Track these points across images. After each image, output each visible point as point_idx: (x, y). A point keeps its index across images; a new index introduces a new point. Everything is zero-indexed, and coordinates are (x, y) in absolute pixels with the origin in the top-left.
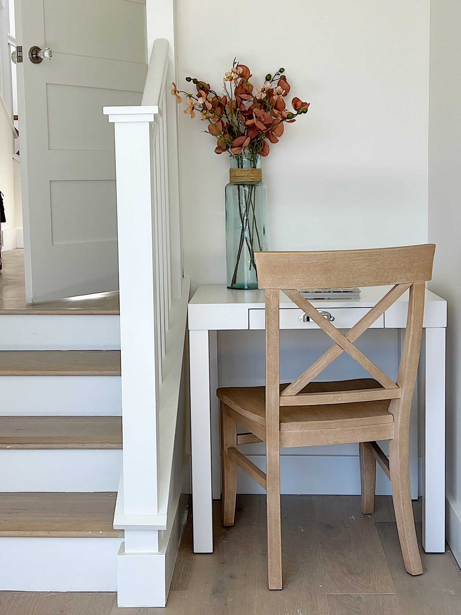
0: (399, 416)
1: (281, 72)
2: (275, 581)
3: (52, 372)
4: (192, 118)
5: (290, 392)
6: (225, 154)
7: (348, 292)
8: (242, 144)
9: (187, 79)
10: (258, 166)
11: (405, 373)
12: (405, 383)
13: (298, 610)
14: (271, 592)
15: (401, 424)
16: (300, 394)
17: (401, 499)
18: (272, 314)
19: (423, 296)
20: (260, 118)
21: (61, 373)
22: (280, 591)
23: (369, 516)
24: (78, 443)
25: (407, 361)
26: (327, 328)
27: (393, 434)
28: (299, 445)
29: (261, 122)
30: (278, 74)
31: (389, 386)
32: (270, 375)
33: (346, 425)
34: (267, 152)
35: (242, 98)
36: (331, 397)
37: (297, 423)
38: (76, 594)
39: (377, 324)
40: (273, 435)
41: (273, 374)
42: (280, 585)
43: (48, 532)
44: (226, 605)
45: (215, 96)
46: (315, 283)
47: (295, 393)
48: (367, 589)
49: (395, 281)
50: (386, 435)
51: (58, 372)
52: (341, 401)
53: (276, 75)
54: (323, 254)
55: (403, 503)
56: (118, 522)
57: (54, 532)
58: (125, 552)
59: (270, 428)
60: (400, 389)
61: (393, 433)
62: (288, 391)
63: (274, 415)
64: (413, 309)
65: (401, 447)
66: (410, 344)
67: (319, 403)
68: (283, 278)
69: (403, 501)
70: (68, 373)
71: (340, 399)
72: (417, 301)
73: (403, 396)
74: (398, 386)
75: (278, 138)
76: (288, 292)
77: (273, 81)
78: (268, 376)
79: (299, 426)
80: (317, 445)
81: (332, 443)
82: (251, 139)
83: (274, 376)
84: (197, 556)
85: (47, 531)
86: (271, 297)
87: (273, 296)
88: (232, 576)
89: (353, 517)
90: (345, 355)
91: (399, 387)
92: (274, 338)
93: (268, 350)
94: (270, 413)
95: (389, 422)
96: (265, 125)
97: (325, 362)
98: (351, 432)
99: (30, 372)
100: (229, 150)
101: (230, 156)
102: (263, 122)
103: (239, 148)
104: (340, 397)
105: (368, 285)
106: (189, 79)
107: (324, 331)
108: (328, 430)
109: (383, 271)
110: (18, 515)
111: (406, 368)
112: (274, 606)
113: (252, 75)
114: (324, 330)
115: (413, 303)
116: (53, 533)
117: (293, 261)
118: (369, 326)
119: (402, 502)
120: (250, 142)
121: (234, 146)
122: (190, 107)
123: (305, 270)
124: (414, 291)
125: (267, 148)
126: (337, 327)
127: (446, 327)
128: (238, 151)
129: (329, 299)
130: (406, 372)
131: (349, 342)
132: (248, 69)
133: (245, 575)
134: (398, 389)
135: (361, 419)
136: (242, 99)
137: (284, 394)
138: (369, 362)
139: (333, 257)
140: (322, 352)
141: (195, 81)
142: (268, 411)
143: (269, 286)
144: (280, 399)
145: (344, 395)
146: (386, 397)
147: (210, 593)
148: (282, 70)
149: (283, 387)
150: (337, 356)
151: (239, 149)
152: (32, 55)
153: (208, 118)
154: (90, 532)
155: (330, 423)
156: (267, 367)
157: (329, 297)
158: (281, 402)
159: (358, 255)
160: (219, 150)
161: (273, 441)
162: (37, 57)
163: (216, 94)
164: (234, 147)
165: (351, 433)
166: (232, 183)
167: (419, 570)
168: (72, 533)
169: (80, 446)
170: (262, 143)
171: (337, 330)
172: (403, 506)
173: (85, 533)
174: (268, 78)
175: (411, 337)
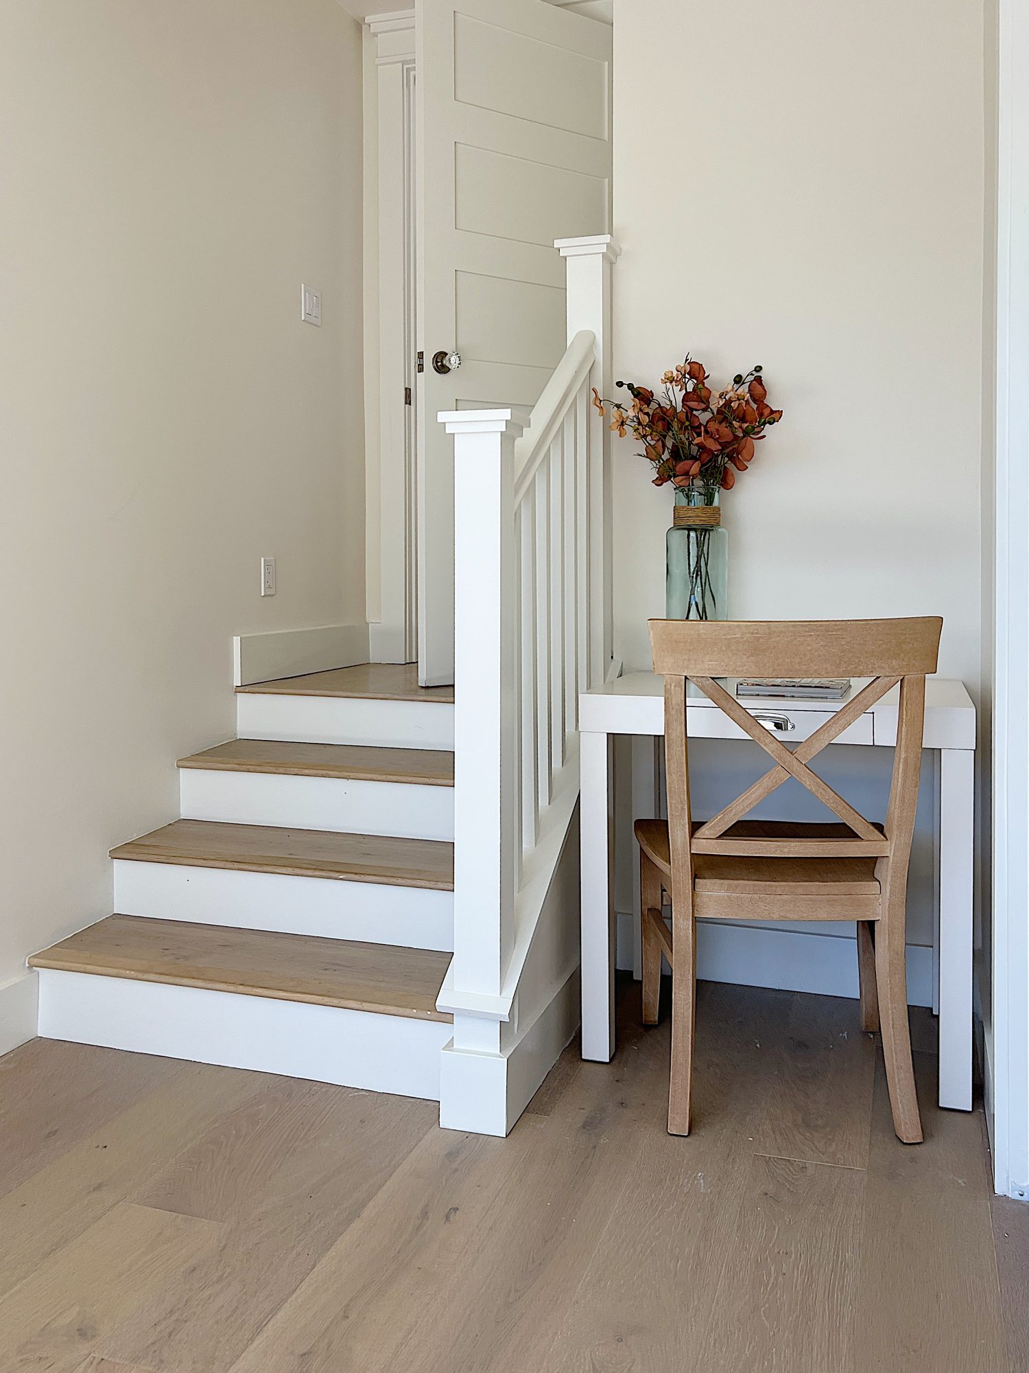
0: (888, 884)
1: (758, 371)
2: (679, 1121)
3: (420, 780)
4: (620, 436)
5: (707, 832)
6: (669, 486)
7: (822, 687)
8: (688, 472)
9: (617, 383)
10: (716, 503)
11: (894, 818)
12: (895, 832)
13: (700, 1174)
14: (671, 1137)
15: (891, 897)
16: (724, 837)
17: (891, 1017)
18: (673, 712)
19: (922, 698)
20: (712, 434)
21: (431, 781)
22: (685, 1138)
23: (872, 1036)
24: (429, 881)
25: (898, 798)
26: (762, 738)
27: (881, 913)
28: (726, 915)
29: (715, 439)
30: (752, 374)
31: (868, 836)
32: (673, 805)
33: (800, 891)
34: (731, 484)
35: (691, 406)
36: (771, 846)
37: (722, 881)
38: (394, 1098)
39: (844, 738)
40: (682, 896)
41: (677, 804)
42: (685, 1129)
43: (360, 1003)
44: (595, 1147)
45: (658, 406)
46: (738, 669)
47: (715, 834)
48: (821, 1155)
49: (872, 672)
50: (868, 913)
51: (427, 780)
52: (788, 853)
53: (748, 375)
54: (751, 626)
55: (893, 1025)
56: (443, 1002)
57: (368, 1004)
58: (455, 1047)
59: (678, 885)
60: (889, 843)
61: (879, 910)
62: (704, 831)
63: (682, 866)
64: (904, 717)
65: (891, 933)
66: (900, 771)
67: (752, 853)
68: (689, 660)
69: (893, 1021)
70: (439, 781)
71: (786, 850)
72: (911, 704)
73: (892, 854)
74: (886, 838)
75: (745, 463)
76: (697, 681)
77: (743, 383)
78: (671, 806)
79: (724, 885)
80: (753, 918)
81: (777, 918)
82: (701, 465)
83: (680, 806)
84: (586, 1064)
85: (359, 1001)
86: (673, 687)
87: (675, 687)
88: (622, 1103)
89: (845, 1035)
90: (793, 782)
91: (887, 840)
92: (678, 749)
93: (669, 766)
94: (676, 862)
95: (873, 892)
96: (720, 444)
97: (761, 791)
98: (809, 902)
99: (393, 778)
100: (672, 479)
101: (675, 489)
102: (716, 440)
103: (684, 477)
104: (786, 847)
105: (825, 676)
106: (620, 384)
107: (757, 743)
108: (772, 897)
109: (850, 655)
110: (336, 973)
111: (896, 810)
112: (666, 1161)
113: (708, 376)
114: (758, 741)
115: (904, 708)
116: (366, 1006)
117: (705, 634)
118: (831, 740)
119: (891, 1022)
120: (700, 468)
121: (678, 474)
122: (617, 421)
123: (724, 648)
124: (905, 689)
125: (730, 478)
126: (781, 738)
127: (974, 749)
128: (684, 481)
129: (793, 697)
130: (896, 816)
131: (799, 763)
132: (701, 369)
133: (643, 1104)
134: (885, 843)
135: (825, 885)
136: (692, 410)
137: (697, 835)
138: (833, 796)
139: (767, 631)
140: (757, 776)
141: (630, 387)
142: (674, 859)
143: (669, 671)
144: (690, 842)
145: (793, 844)
146: (864, 853)
147: (579, 1125)
148: (759, 369)
149: (695, 827)
150: (780, 783)
151: (686, 478)
152: (437, 362)
153: (644, 436)
154: (415, 1011)
155: (773, 886)
156: (668, 793)
157: (793, 695)
158: (693, 846)
159: (807, 629)
160: (659, 481)
161: (683, 905)
162: (443, 366)
163: (659, 404)
164: (678, 476)
165: (809, 904)
166: (677, 527)
167: (915, 1136)
168: (392, 1008)
169: (431, 884)
170: (721, 471)
171: (779, 744)
172: (893, 1028)
173: (408, 1011)
174: (737, 379)
175: (902, 760)
